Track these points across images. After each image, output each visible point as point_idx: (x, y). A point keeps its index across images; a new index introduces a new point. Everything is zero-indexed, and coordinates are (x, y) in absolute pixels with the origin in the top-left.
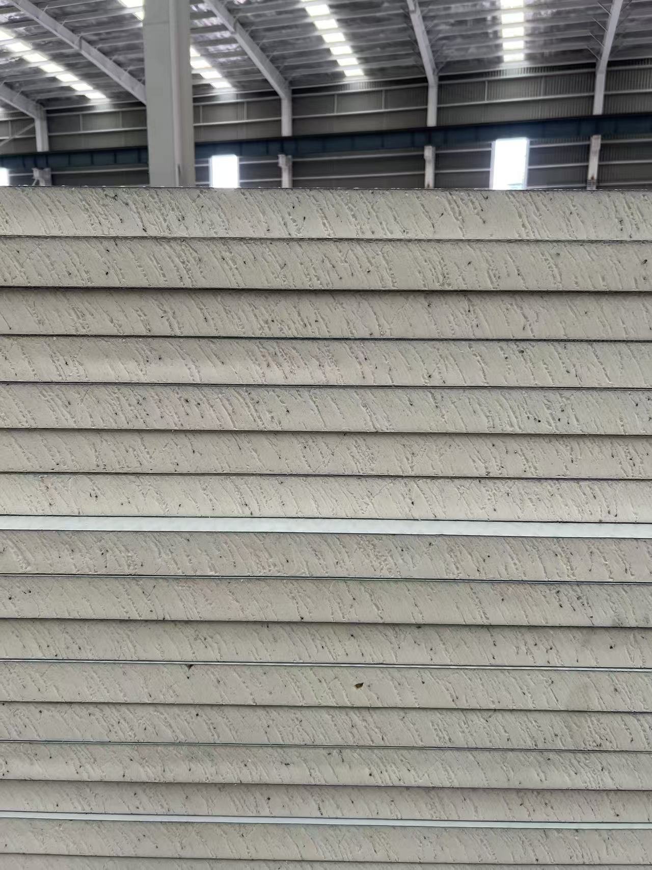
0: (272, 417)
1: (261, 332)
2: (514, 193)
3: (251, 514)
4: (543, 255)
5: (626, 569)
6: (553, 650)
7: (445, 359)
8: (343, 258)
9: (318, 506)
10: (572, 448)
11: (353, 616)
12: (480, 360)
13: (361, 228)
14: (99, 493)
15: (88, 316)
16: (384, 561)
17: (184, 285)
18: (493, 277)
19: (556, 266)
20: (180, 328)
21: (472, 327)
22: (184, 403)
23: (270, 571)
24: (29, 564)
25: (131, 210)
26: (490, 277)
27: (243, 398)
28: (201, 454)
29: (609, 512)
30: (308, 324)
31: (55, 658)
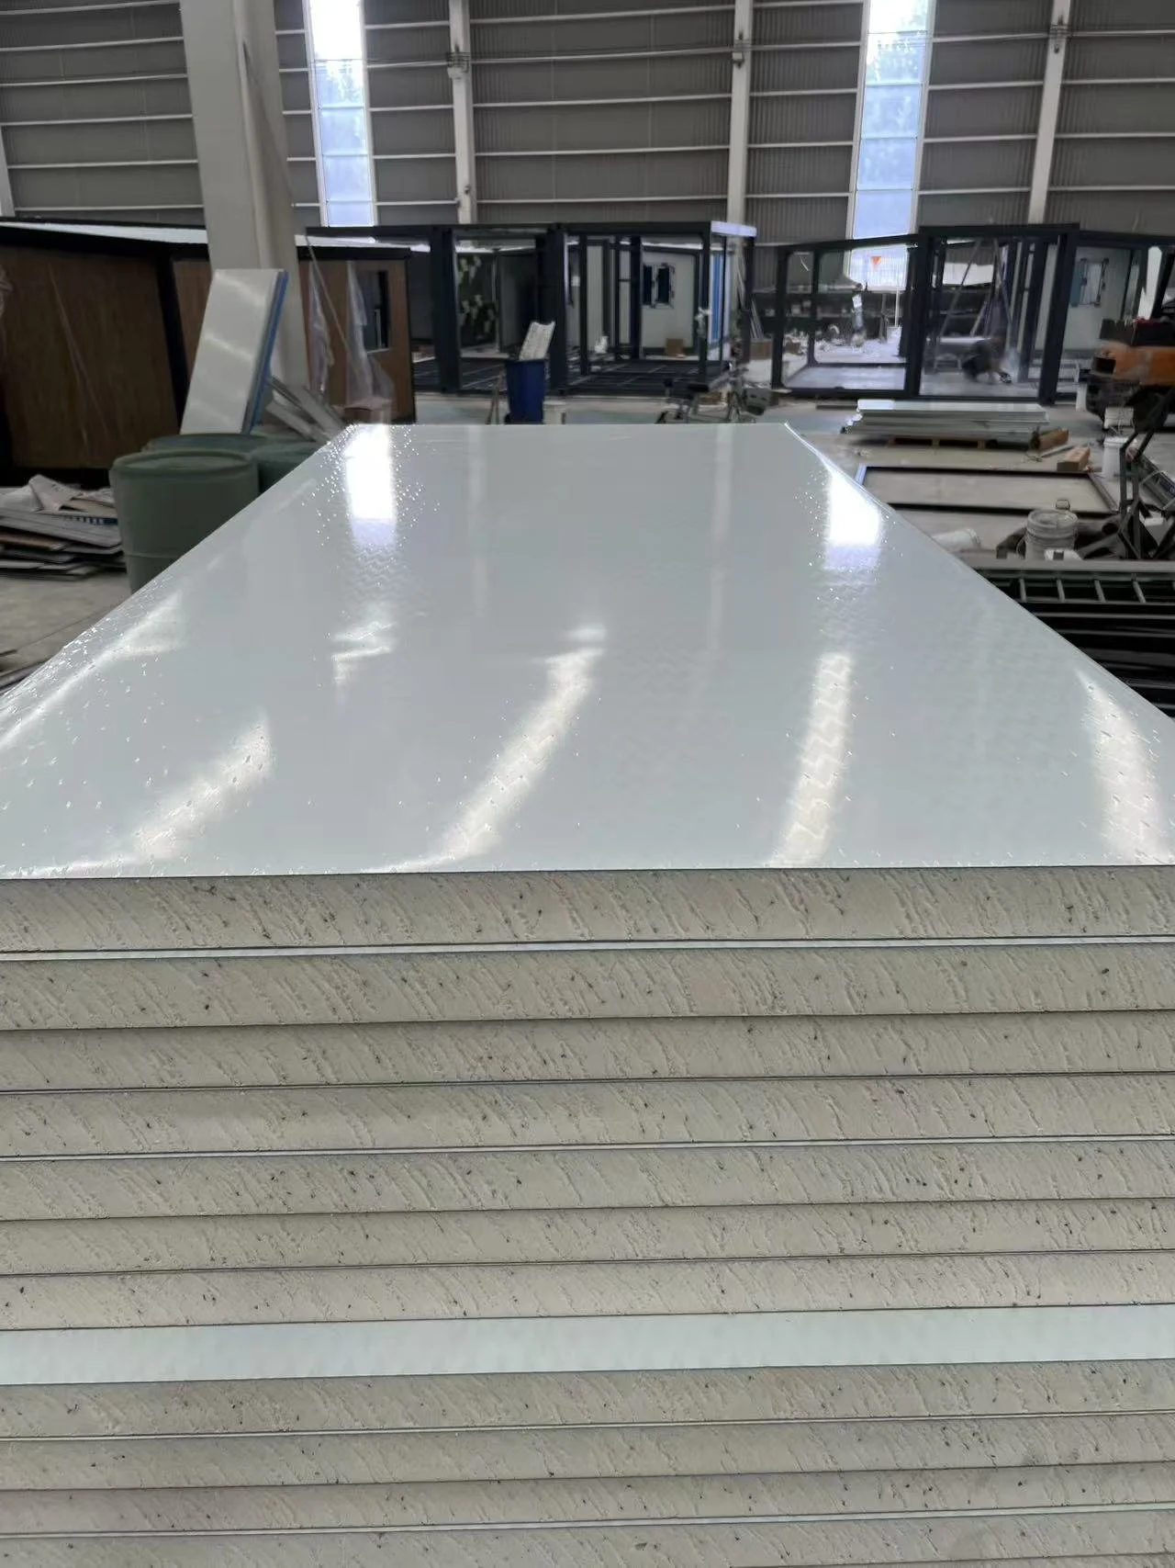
0: (494, 1192)
1: (471, 1073)
2: (894, 872)
3: (465, 1314)
4: (939, 964)
5: (1049, 1398)
6: (933, 1492)
7: (776, 1103)
8: (606, 975)
9: (572, 1301)
10: (974, 1215)
11: (631, 1468)
12: (832, 1104)
13: (635, 924)
14: (217, 1295)
15: (177, 1059)
16: (678, 1401)
17: (339, 1019)
18: (855, 996)
19: (961, 979)
20: (335, 1073)
21: (820, 1059)
22: (349, 1177)
23: (500, 1418)
24: (117, 1422)
25: (242, 908)
26: (850, 997)
27: (443, 1166)
28: (379, 1240)
29: (1028, 1294)
30: (548, 1060)
31: (171, 1529)
